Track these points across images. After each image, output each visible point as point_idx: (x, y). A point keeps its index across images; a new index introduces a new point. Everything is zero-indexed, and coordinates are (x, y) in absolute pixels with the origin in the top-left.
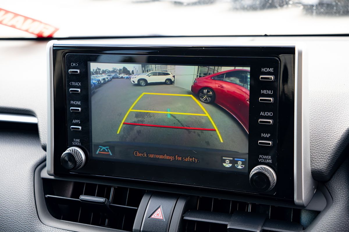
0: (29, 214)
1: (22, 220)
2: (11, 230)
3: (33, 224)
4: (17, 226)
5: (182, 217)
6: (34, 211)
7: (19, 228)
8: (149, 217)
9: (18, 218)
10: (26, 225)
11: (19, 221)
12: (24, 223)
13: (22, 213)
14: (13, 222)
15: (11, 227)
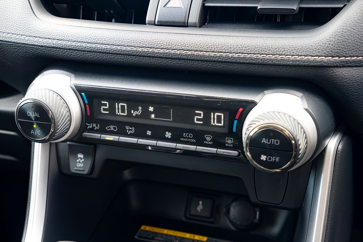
0: (23, 9)
1: (15, 17)
2: (5, 27)
3: (29, 20)
4: (10, 23)
5: (203, 5)
6: (27, 6)
7: (13, 25)
8: (164, 6)
9: (10, 14)
10: (21, 21)
11: (12, 17)
12: (18, 19)
13: (14, 8)
14: (5, 18)
15: (3, 25)
